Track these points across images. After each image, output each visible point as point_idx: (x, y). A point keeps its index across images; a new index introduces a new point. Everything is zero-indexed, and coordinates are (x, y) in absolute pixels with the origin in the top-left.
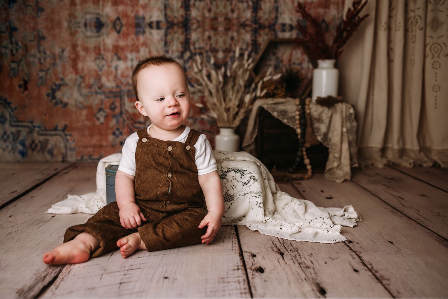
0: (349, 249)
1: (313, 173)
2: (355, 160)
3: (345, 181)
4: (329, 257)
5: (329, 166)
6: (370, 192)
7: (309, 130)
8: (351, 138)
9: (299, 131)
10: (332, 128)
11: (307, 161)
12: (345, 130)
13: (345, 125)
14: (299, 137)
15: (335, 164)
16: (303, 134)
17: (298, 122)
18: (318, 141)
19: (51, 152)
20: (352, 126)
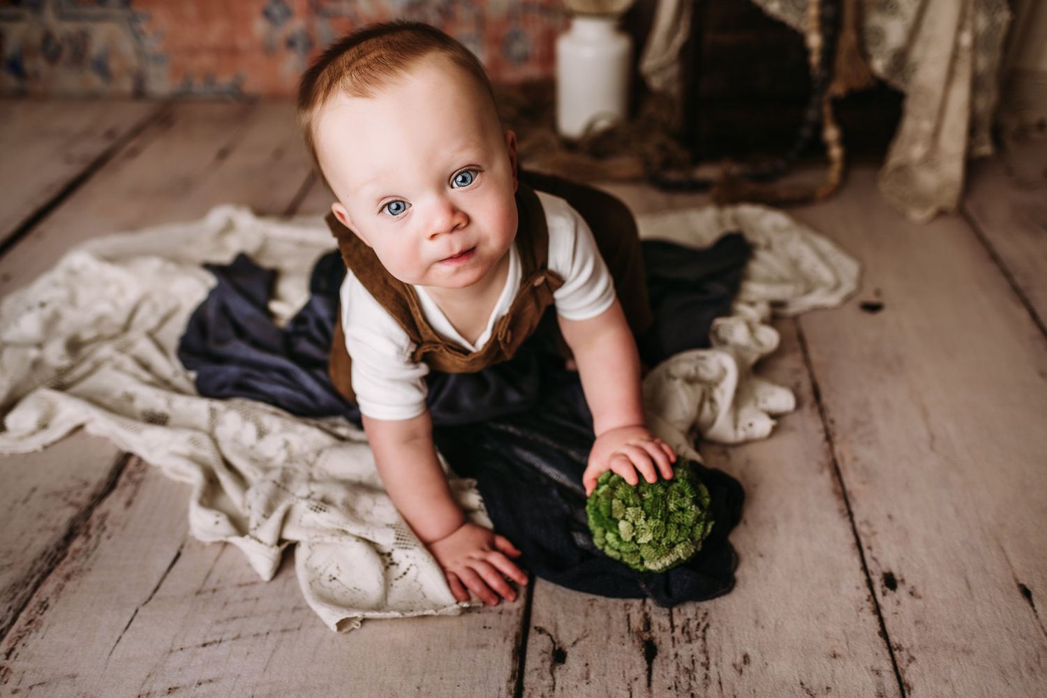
0: (877, 628)
1: (845, 175)
2: (985, 136)
3: (941, 213)
4: (802, 684)
5: (896, 157)
6: (1007, 274)
7: (848, 38)
8: (982, 63)
9: (814, 41)
10: (926, 30)
11: (831, 133)
12: (966, 39)
13: (969, 23)
14: (815, 59)
15: (918, 151)
16: (829, 50)
17: (813, 11)
18: (873, 76)
19: (101, 67)
20: (993, 25)
